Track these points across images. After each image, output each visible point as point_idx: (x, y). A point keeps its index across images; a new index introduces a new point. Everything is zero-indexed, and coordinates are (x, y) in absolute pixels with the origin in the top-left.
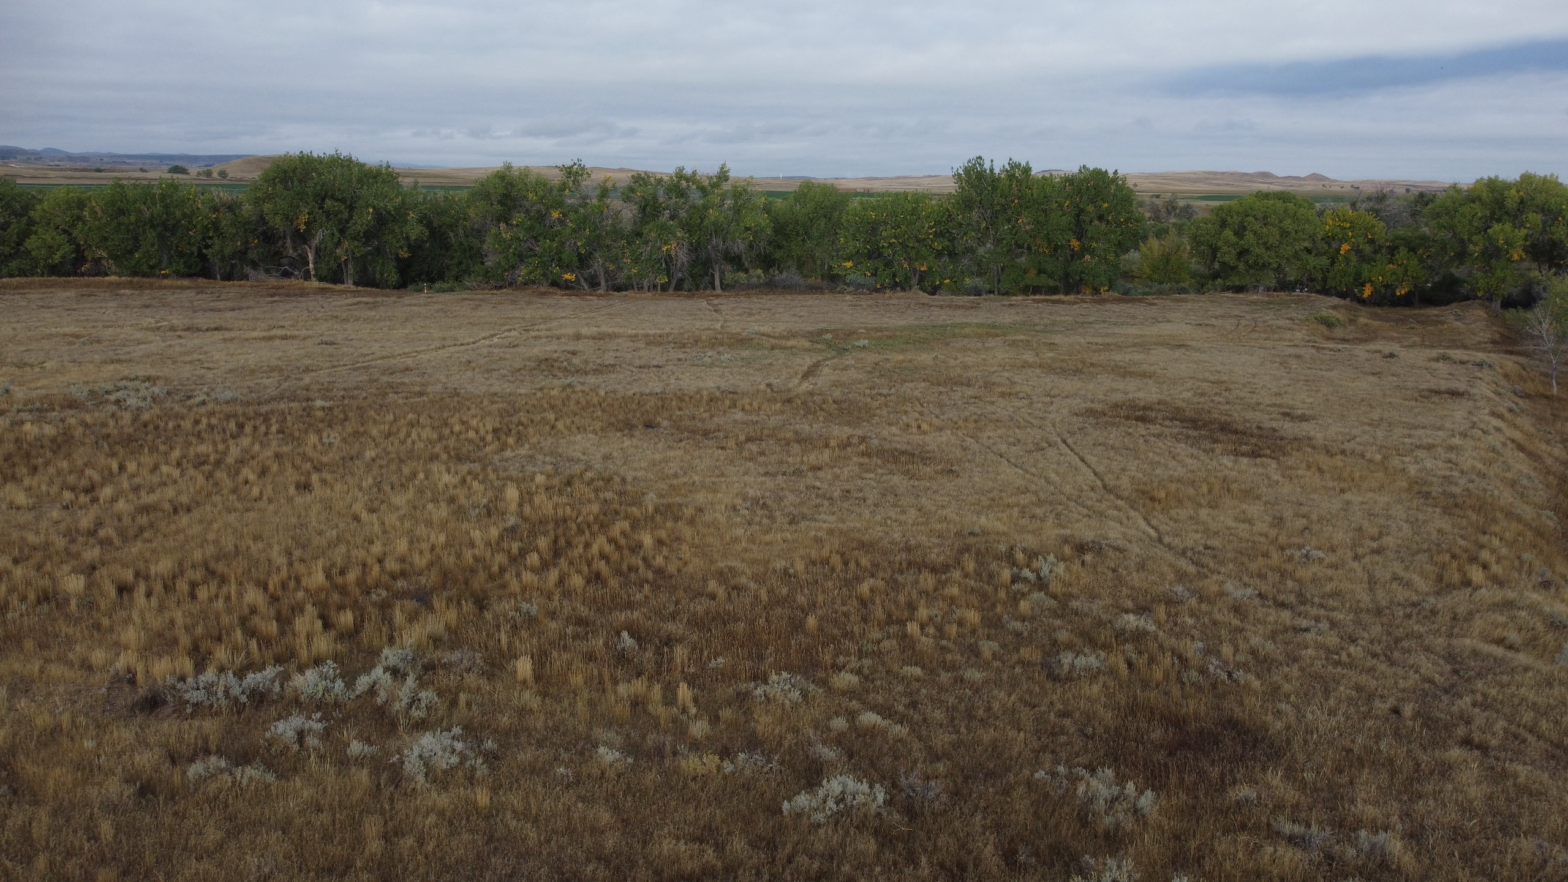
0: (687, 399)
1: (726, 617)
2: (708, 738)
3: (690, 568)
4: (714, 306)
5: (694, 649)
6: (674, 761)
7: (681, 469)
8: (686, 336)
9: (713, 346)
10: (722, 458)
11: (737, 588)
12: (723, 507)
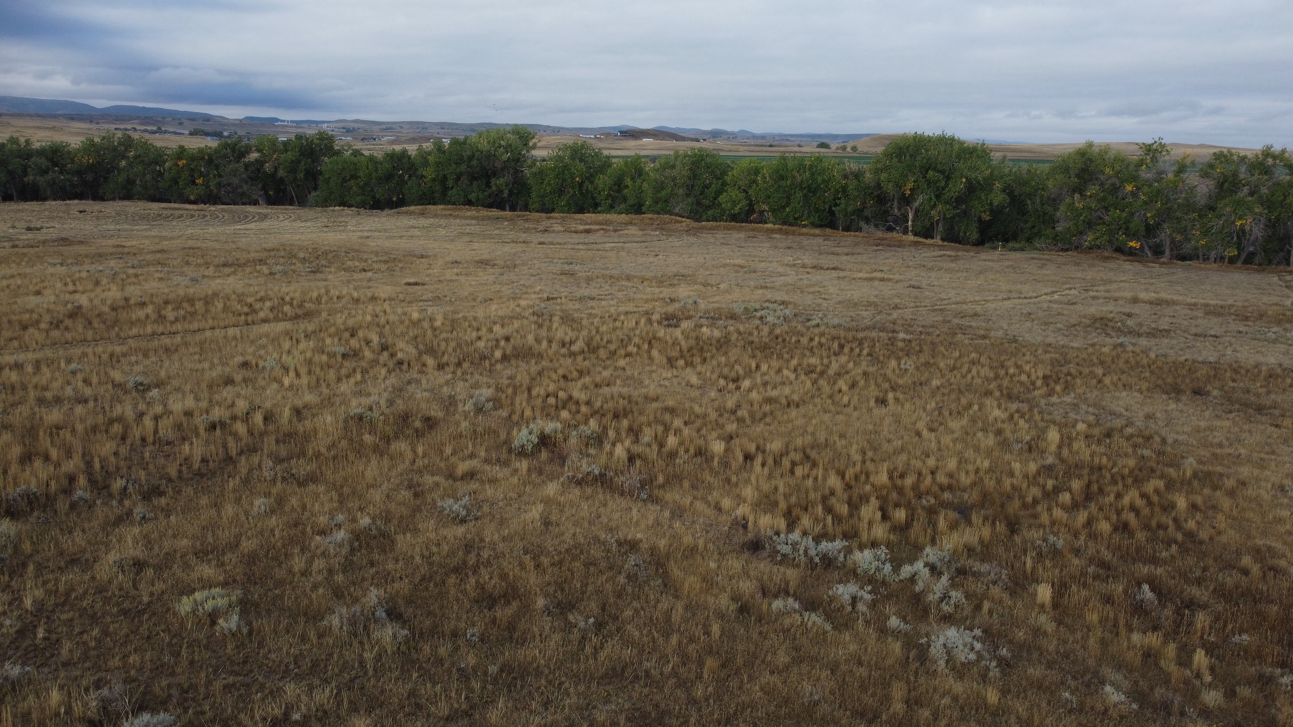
0: (1243, 372)
1: (1258, 596)
3: (1224, 539)
5: (1217, 619)
6: (1180, 721)
7: (1228, 439)
8: (1250, 309)
9: (1279, 323)
10: (1275, 436)
11: (1275, 570)
12: (1270, 486)
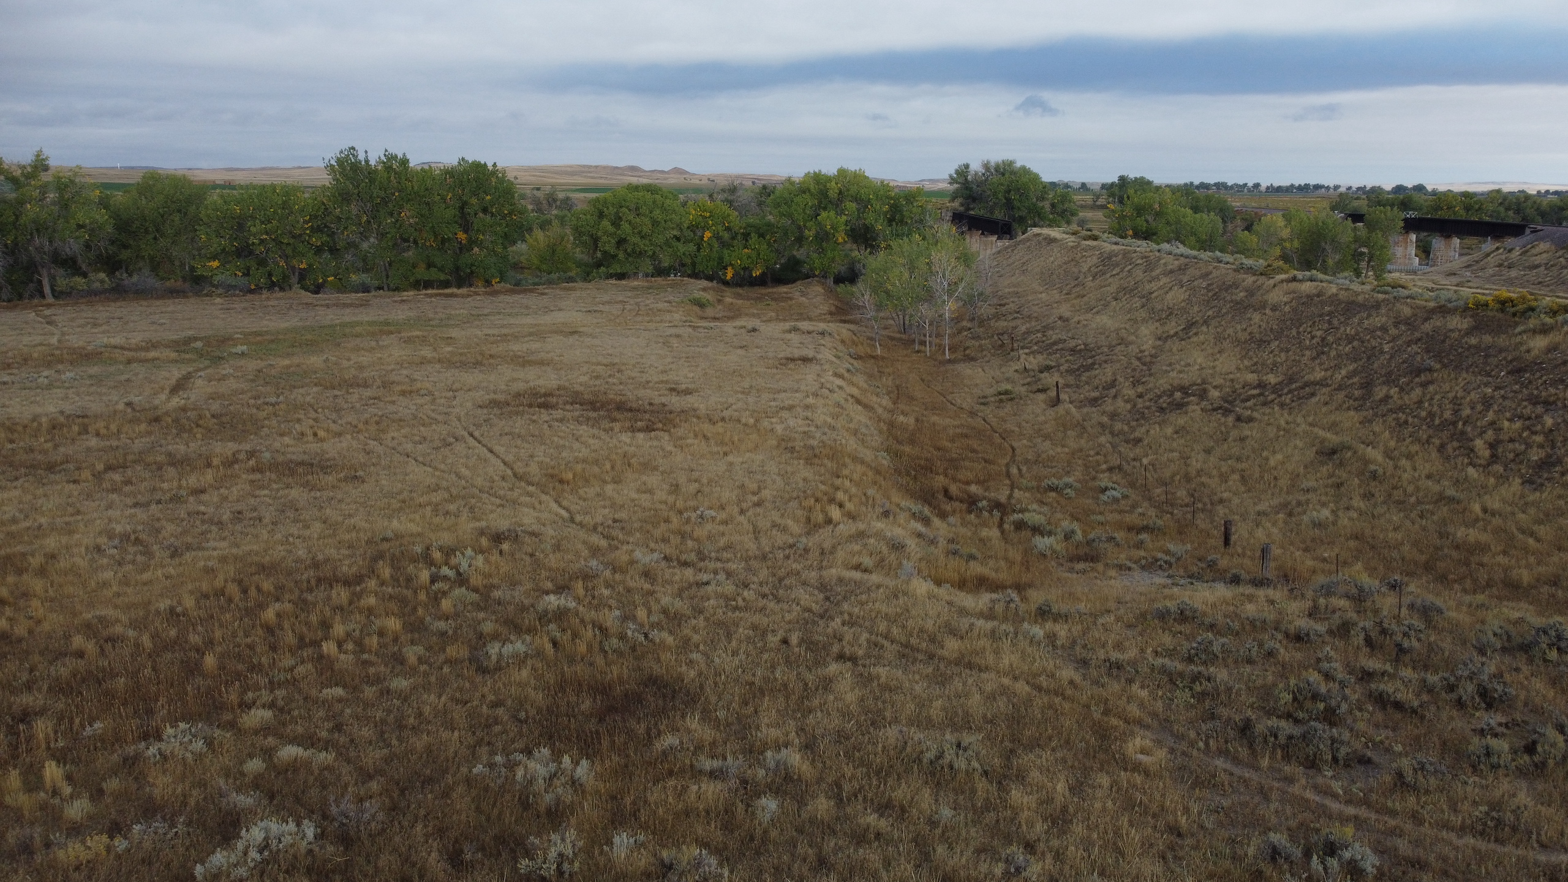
0: (20, 428)
1: (100, 675)
2: (90, 817)
3: (46, 626)
4: (45, 317)
6: (47, 854)
8: (10, 354)
9: (49, 365)
10: (76, 493)
11: (112, 640)
12: (83, 549)
